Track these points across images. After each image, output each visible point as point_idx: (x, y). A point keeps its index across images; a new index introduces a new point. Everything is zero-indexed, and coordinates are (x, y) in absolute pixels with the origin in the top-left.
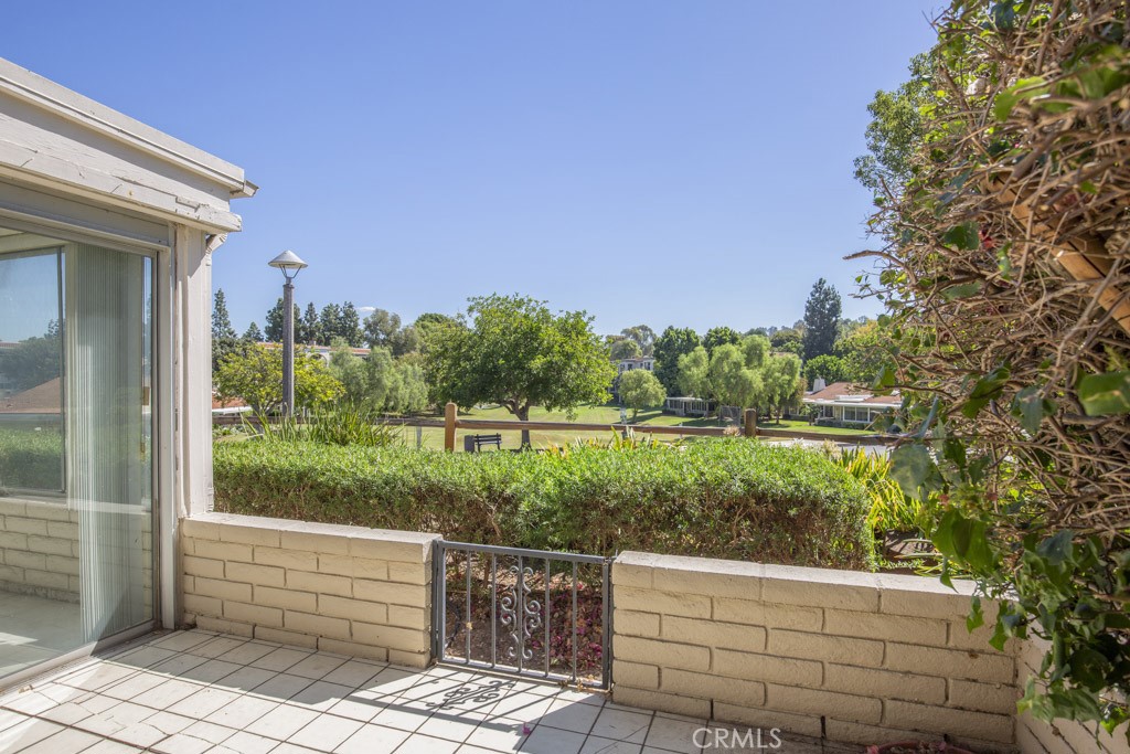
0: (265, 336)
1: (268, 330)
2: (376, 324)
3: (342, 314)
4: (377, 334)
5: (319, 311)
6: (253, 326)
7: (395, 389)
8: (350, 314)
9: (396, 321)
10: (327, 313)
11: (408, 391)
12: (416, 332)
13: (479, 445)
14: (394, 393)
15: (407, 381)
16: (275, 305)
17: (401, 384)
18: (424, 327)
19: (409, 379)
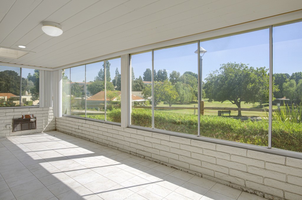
0: (143, 79)
1: (144, 78)
2: (173, 75)
3: (163, 73)
4: (173, 78)
5: (157, 72)
6: (140, 77)
7: (183, 95)
8: (165, 73)
9: (179, 74)
10: (159, 72)
11: (187, 95)
12: (185, 78)
13: (223, 114)
14: (183, 96)
15: (186, 92)
16: (145, 71)
17: (185, 93)
18: (186, 76)
19: (187, 92)
